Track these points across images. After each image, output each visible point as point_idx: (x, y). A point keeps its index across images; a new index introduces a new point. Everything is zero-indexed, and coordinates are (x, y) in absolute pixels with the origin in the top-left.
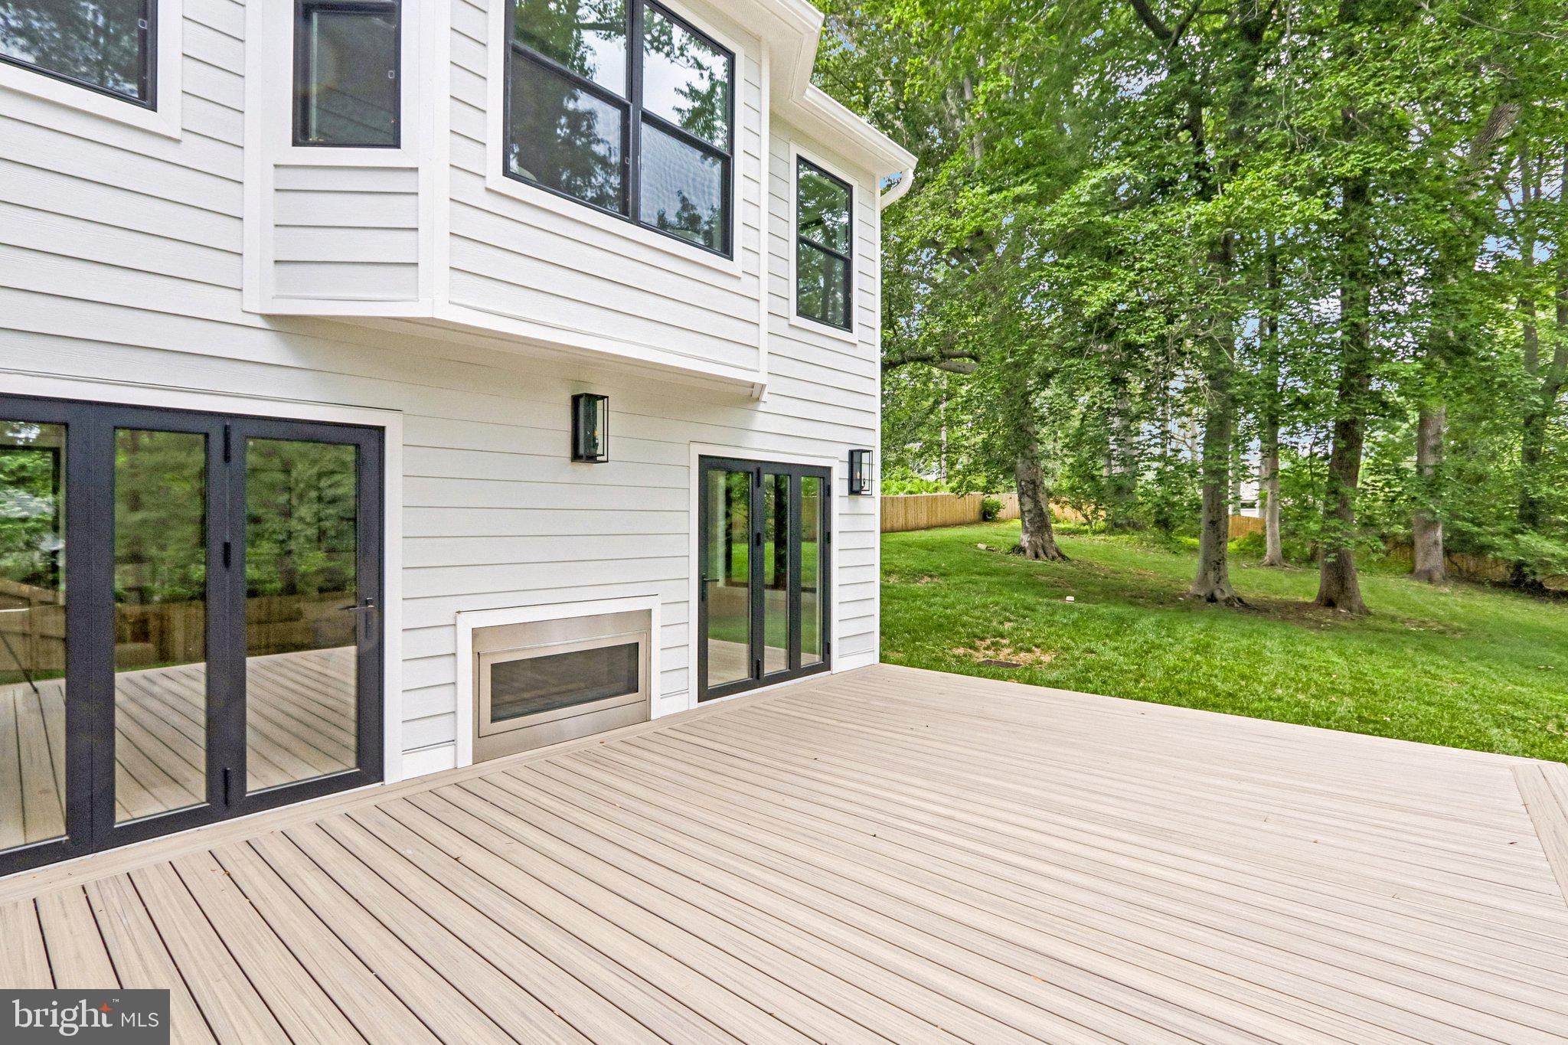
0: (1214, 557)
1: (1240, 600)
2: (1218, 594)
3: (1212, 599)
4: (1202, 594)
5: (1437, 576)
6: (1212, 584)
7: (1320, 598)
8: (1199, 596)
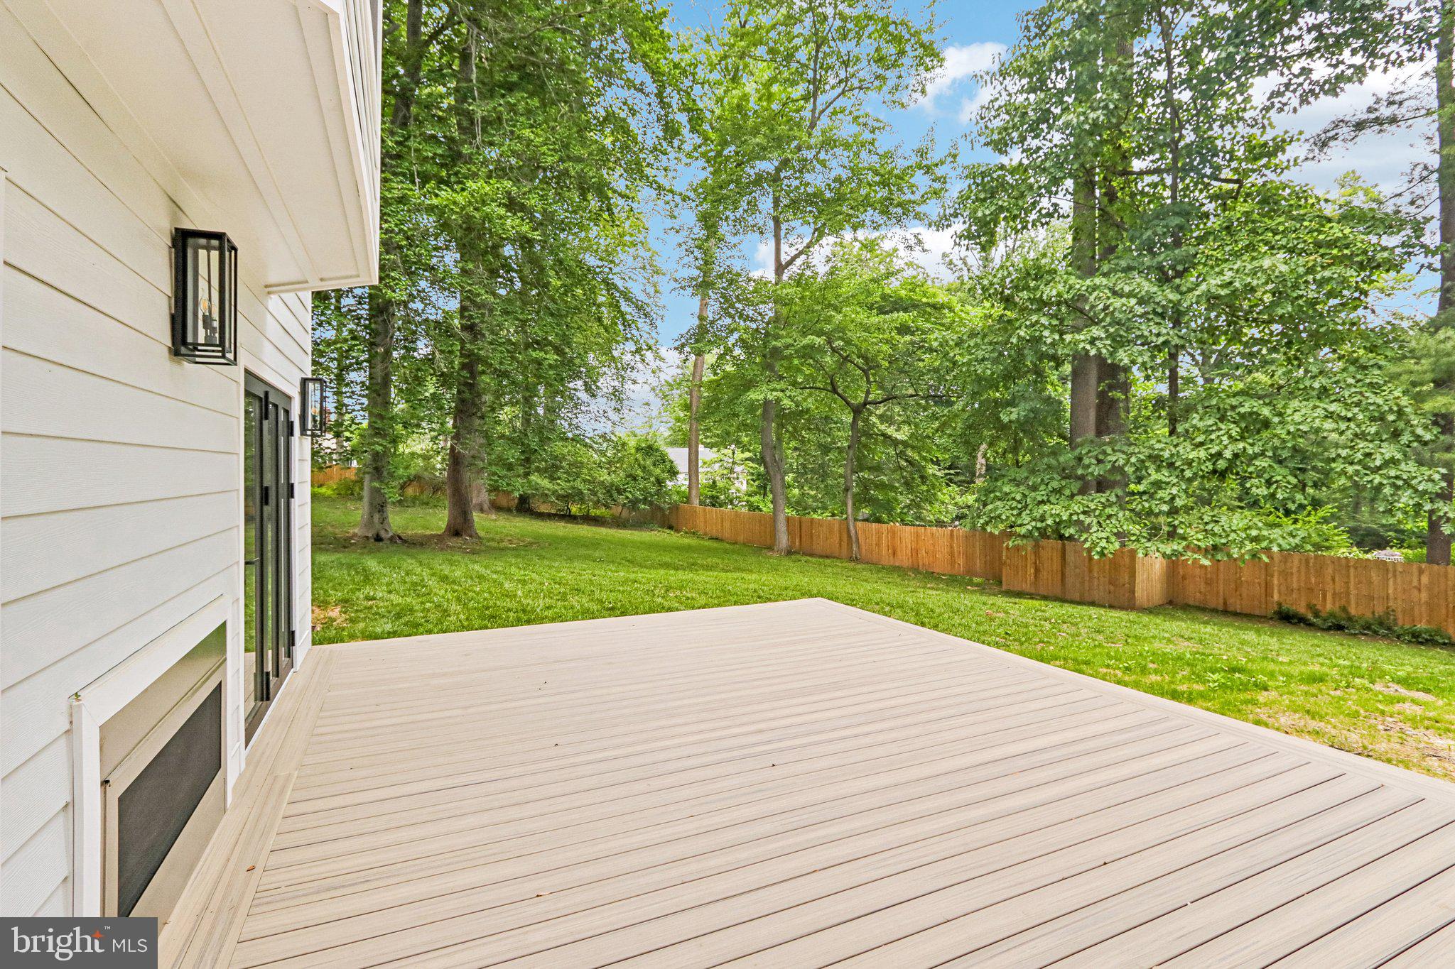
0: (378, 501)
1: (400, 538)
2: (383, 534)
3: (378, 539)
4: (370, 535)
5: (486, 507)
6: (378, 526)
7: (449, 528)
8: (367, 537)
